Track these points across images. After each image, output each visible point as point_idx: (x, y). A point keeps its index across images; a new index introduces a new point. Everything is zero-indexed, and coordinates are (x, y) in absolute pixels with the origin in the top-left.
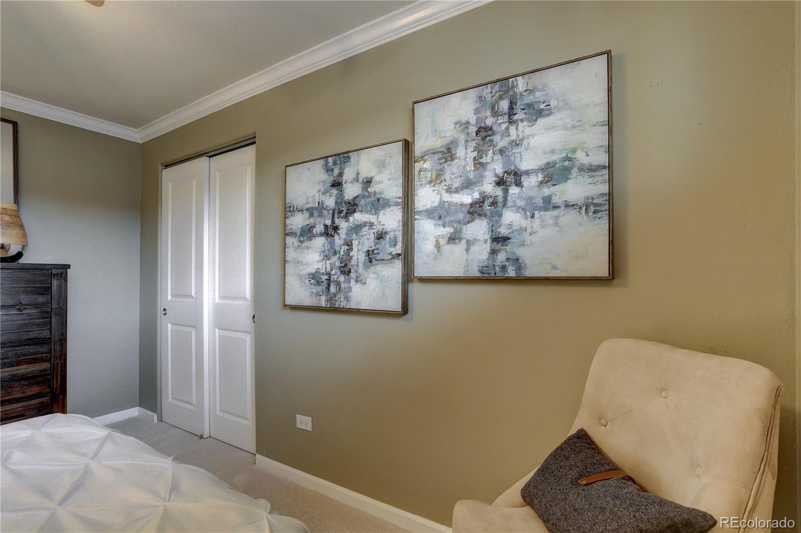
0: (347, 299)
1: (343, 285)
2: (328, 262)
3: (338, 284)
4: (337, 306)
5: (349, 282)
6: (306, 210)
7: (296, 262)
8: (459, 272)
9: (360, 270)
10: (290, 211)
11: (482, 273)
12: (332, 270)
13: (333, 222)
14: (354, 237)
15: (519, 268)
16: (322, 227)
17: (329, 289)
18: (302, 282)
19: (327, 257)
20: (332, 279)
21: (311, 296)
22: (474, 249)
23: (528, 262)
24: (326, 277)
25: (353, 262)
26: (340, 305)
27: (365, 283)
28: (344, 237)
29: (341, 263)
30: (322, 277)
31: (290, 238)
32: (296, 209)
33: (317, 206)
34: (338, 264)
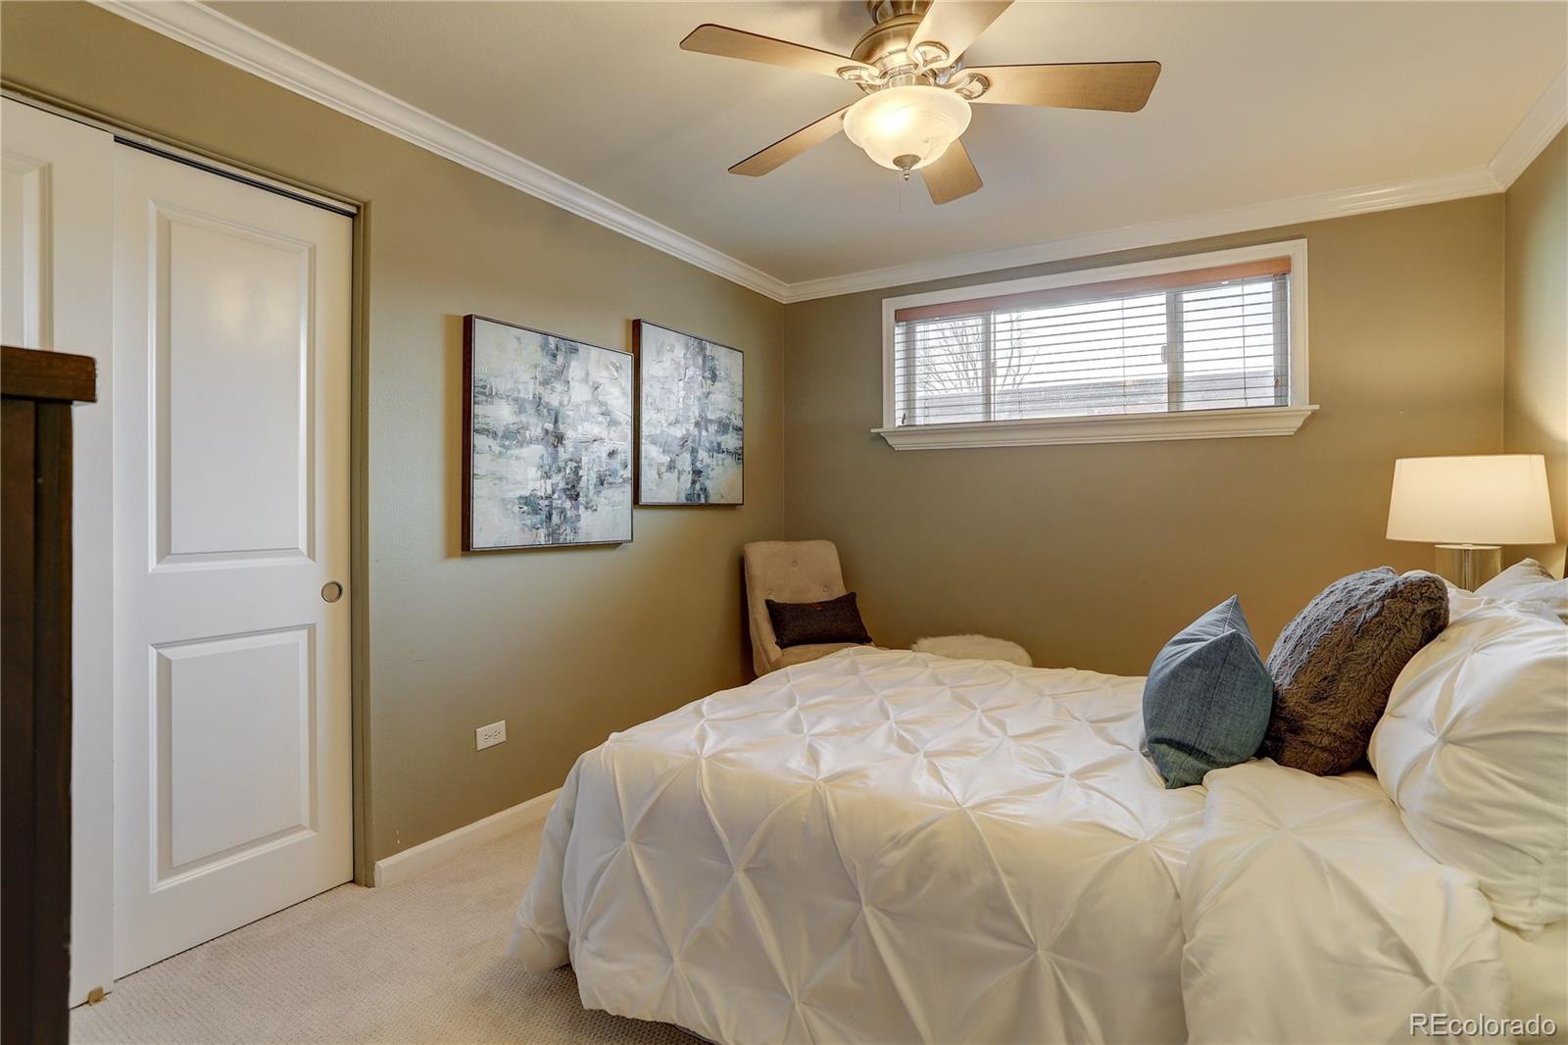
0: (575, 531)
1: (569, 514)
2: (549, 482)
3: (563, 512)
4: (561, 541)
5: (577, 508)
6: (514, 400)
7: (495, 479)
8: (673, 500)
9: (591, 494)
10: (484, 394)
11: (687, 499)
12: (553, 493)
13: (556, 427)
14: (584, 453)
15: (706, 497)
16: (539, 430)
17: (550, 519)
18: (507, 509)
19: (547, 476)
20: (554, 505)
21: (523, 530)
22: (682, 478)
23: (711, 491)
24: (547, 502)
25: (583, 483)
26: (565, 539)
27: (596, 510)
28: (571, 450)
29: (567, 484)
30: (540, 502)
31: (485, 437)
32: (496, 394)
33: (531, 398)
34: (562, 485)
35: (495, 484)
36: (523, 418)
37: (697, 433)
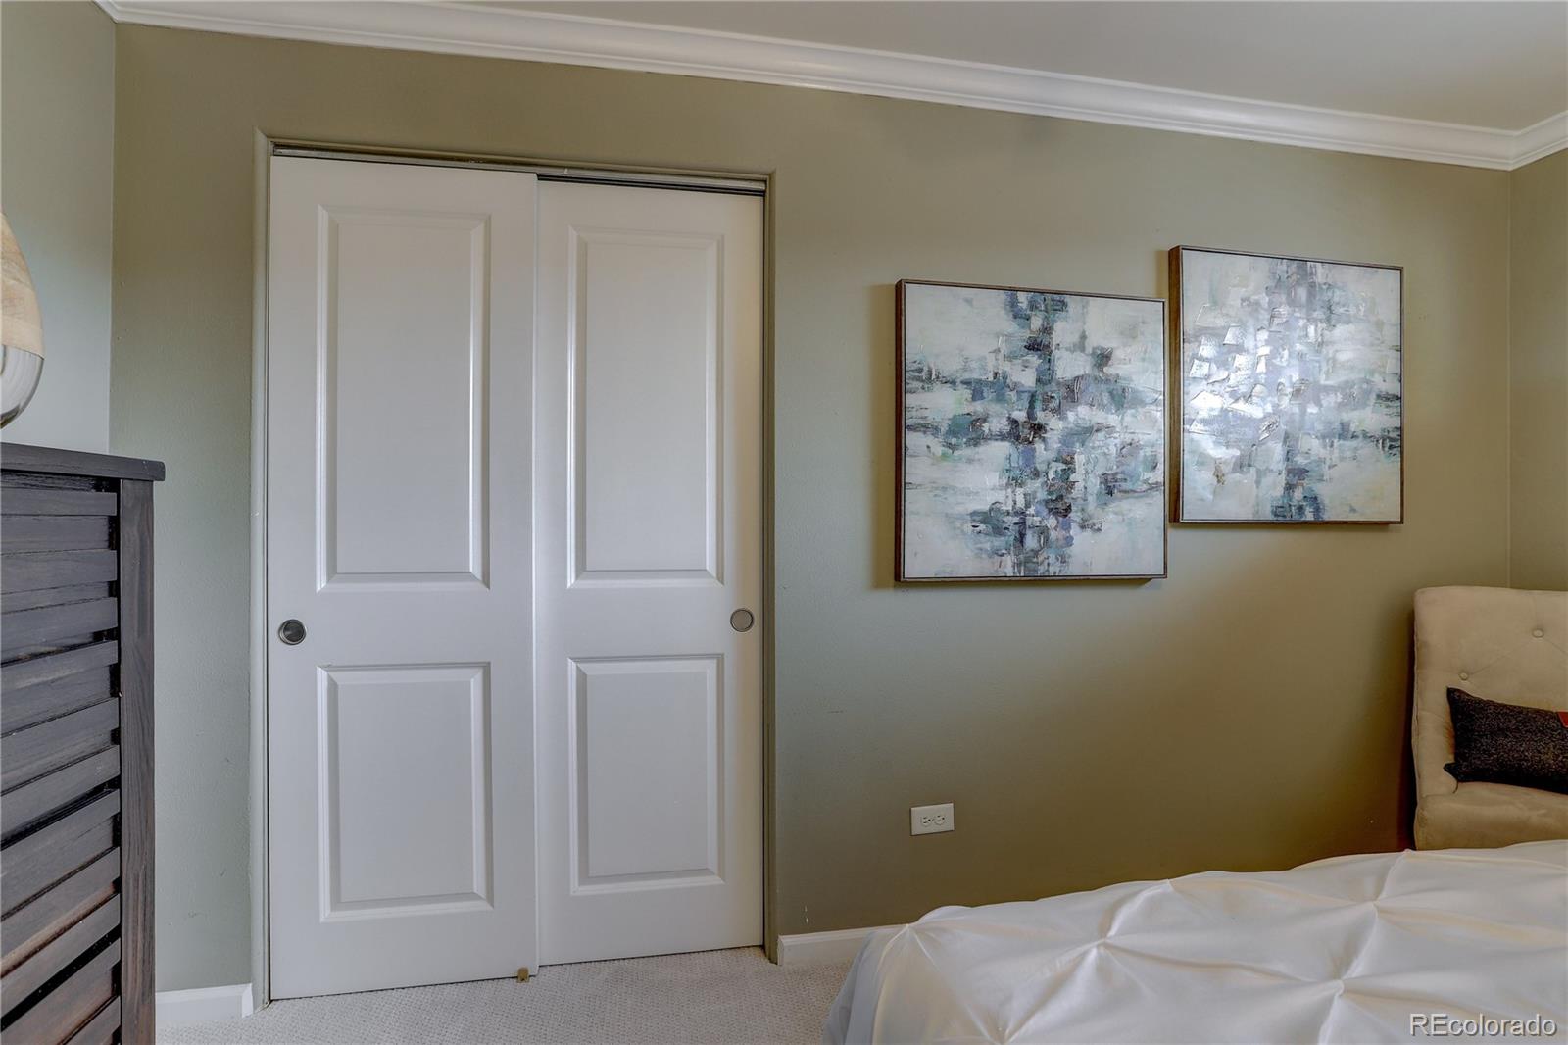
0: (1063, 560)
1: (1053, 535)
2: (1020, 491)
3: (1043, 532)
4: (1039, 573)
5: (1067, 528)
6: (963, 383)
7: (937, 489)
8: (1245, 514)
9: (1091, 507)
10: (919, 379)
11: (1276, 515)
12: (1028, 505)
13: (1031, 415)
14: (1078, 448)
15: (1317, 510)
16: (1005, 422)
17: (1022, 542)
18: (955, 529)
19: (1016, 482)
20: (1028, 523)
21: (978, 556)
22: (1267, 481)
23: (1327, 501)
24: (1016, 519)
25: (1077, 492)
26: (1048, 570)
27: (1099, 530)
28: (1057, 446)
29: (1050, 493)
30: (1005, 519)
31: (920, 434)
32: (938, 378)
33: (991, 379)
34: (1042, 495)
35: (936, 496)
36: (978, 407)
37: (1296, 410)
